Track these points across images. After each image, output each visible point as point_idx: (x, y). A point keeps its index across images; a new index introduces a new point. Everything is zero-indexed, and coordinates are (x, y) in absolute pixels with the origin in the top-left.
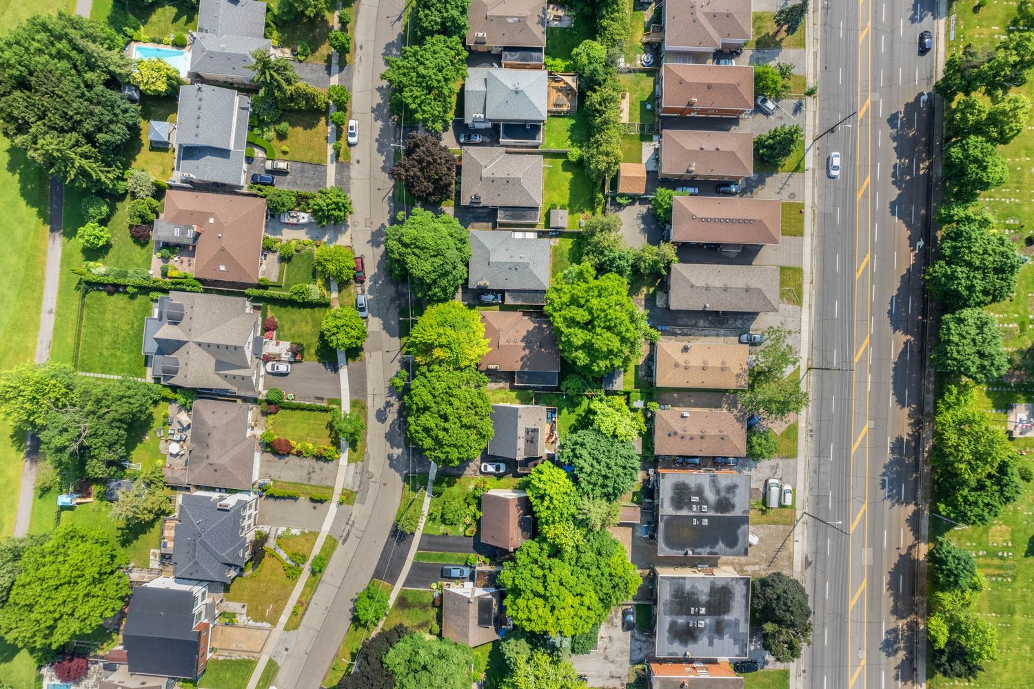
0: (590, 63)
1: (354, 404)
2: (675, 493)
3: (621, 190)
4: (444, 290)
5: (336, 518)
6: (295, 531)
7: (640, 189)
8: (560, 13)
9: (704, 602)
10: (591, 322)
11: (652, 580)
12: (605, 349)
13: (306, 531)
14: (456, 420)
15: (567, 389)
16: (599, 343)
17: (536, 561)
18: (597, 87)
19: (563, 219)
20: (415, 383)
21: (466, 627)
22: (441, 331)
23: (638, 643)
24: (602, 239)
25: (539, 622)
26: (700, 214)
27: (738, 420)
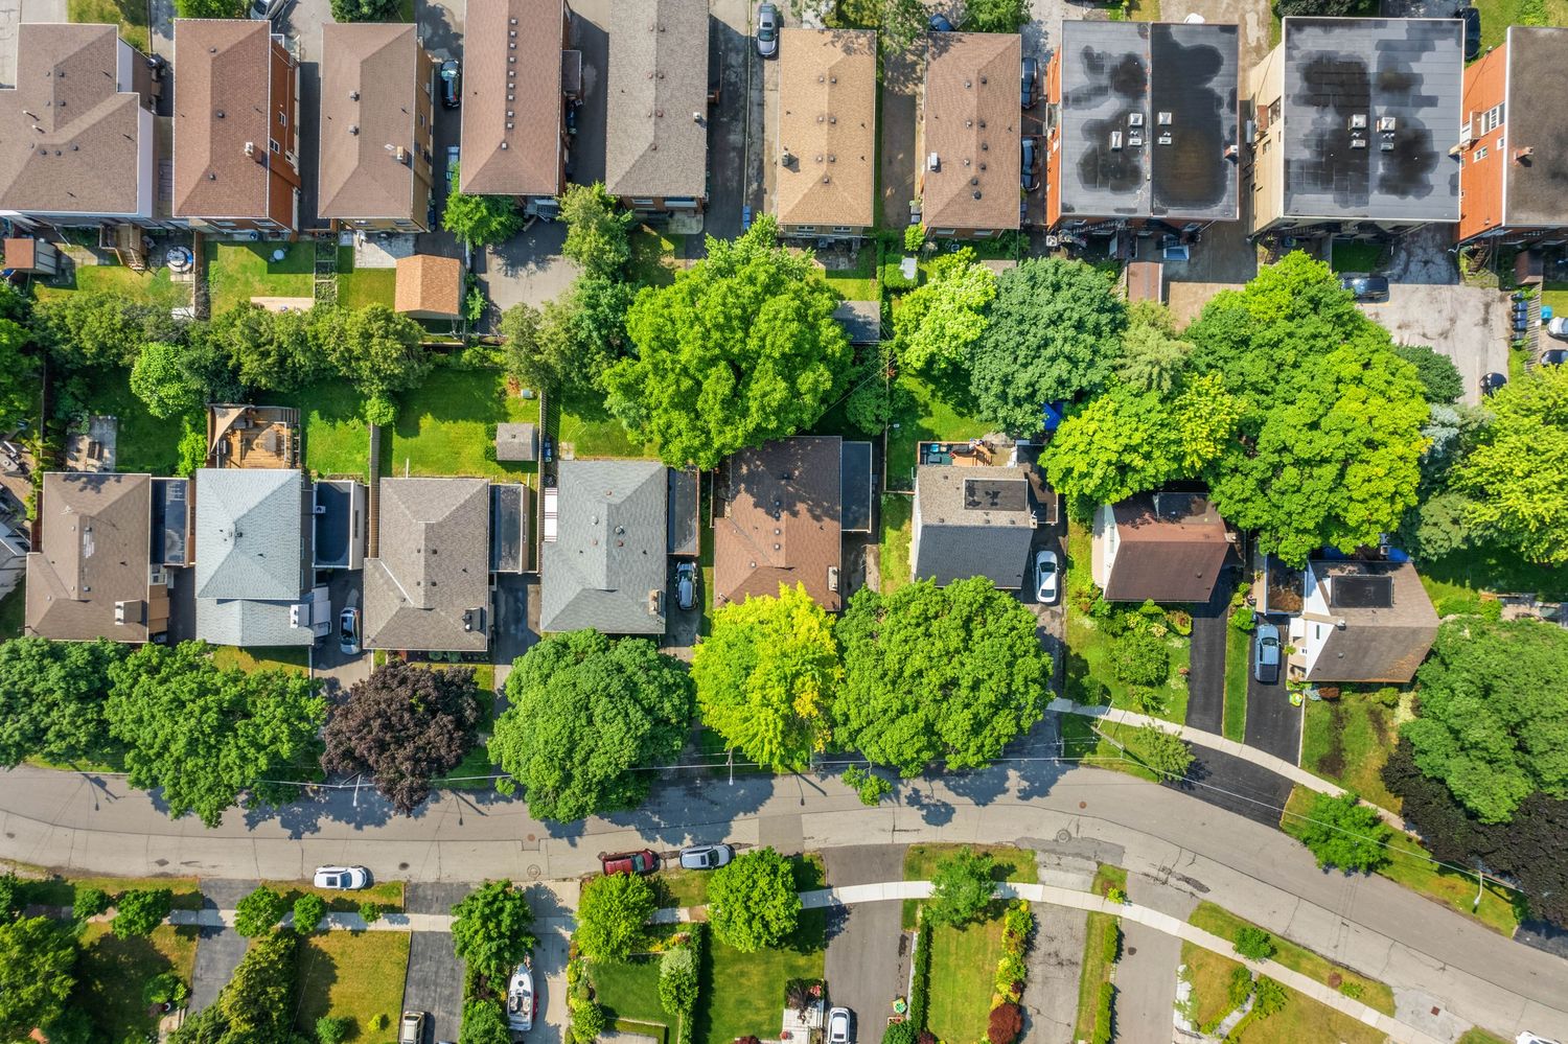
0: (179, 377)
1: (914, 872)
2: (1103, 184)
3: (449, 307)
4: (667, 690)
5: (1154, 905)
6: (1182, 992)
7: (450, 270)
8: (84, 444)
9: (1339, 119)
10: (734, 365)
11: (1282, 238)
12: (794, 327)
13: (1181, 968)
14: (955, 661)
15: (878, 421)
16: (782, 343)
17: (1263, 484)
18: (231, 363)
19: (518, 434)
20: (872, 753)
21: (1397, 634)
22: (756, 697)
23: (1413, 267)
24: (552, 347)
25: (1402, 473)
26: (498, 133)
27: (944, 49)
